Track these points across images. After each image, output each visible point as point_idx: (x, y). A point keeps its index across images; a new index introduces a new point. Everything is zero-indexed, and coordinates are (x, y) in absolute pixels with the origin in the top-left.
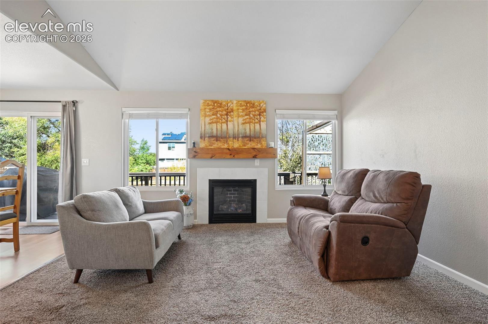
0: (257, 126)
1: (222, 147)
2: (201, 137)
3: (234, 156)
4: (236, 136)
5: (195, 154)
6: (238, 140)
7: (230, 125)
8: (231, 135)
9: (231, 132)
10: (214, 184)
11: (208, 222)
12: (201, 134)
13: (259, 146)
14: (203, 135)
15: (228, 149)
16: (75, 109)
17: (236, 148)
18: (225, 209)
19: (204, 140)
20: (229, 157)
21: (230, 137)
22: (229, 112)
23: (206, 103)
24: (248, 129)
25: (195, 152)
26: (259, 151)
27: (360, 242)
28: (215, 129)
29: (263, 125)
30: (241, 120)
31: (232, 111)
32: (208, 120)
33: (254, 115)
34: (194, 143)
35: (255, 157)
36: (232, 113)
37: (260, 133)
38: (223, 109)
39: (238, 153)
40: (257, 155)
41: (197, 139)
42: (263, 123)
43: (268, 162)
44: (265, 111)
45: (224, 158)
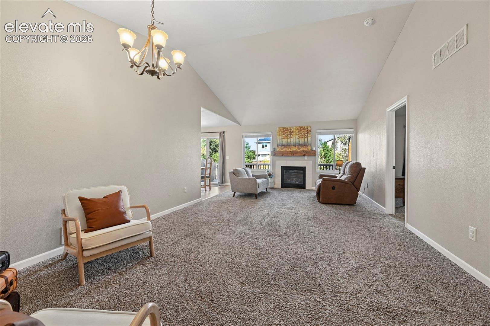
0: (306, 139)
1: (288, 150)
2: (277, 146)
3: (293, 155)
4: (295, 144)
5: (275, 154)
6: (296, 147)
7: (292, 139)
8: (292, 144)
9: (292, 143)
10: (283, 168)
11: (280, 187)
12: (277, 144)
13: (307, 150)
14: (278, 145)
15: (291, 151)
16: (224, 135)
17: (295, 151)
18: (289, 181)
19: (279, 147)
20: (291, 155)
21: (291, 145)
22: (291, 133)
23: (280, 129)
24: (301, 141)
25: (275, 153)
26: (306, 152)
28: (284, 141)
29: (309, 139)
30: (297, 136)
31: (293, 132)
32: (280, 137)
33: (304, 134)
34: (274, 149)
35: (304, 155)
36: (293, 133)
37: (307, 143)
38: (288, 131)
39: (295, 153)
41: (276, 146)
42: (309, 138)
43: (313, 158)
44: (310, 131)
45: (289, 156)
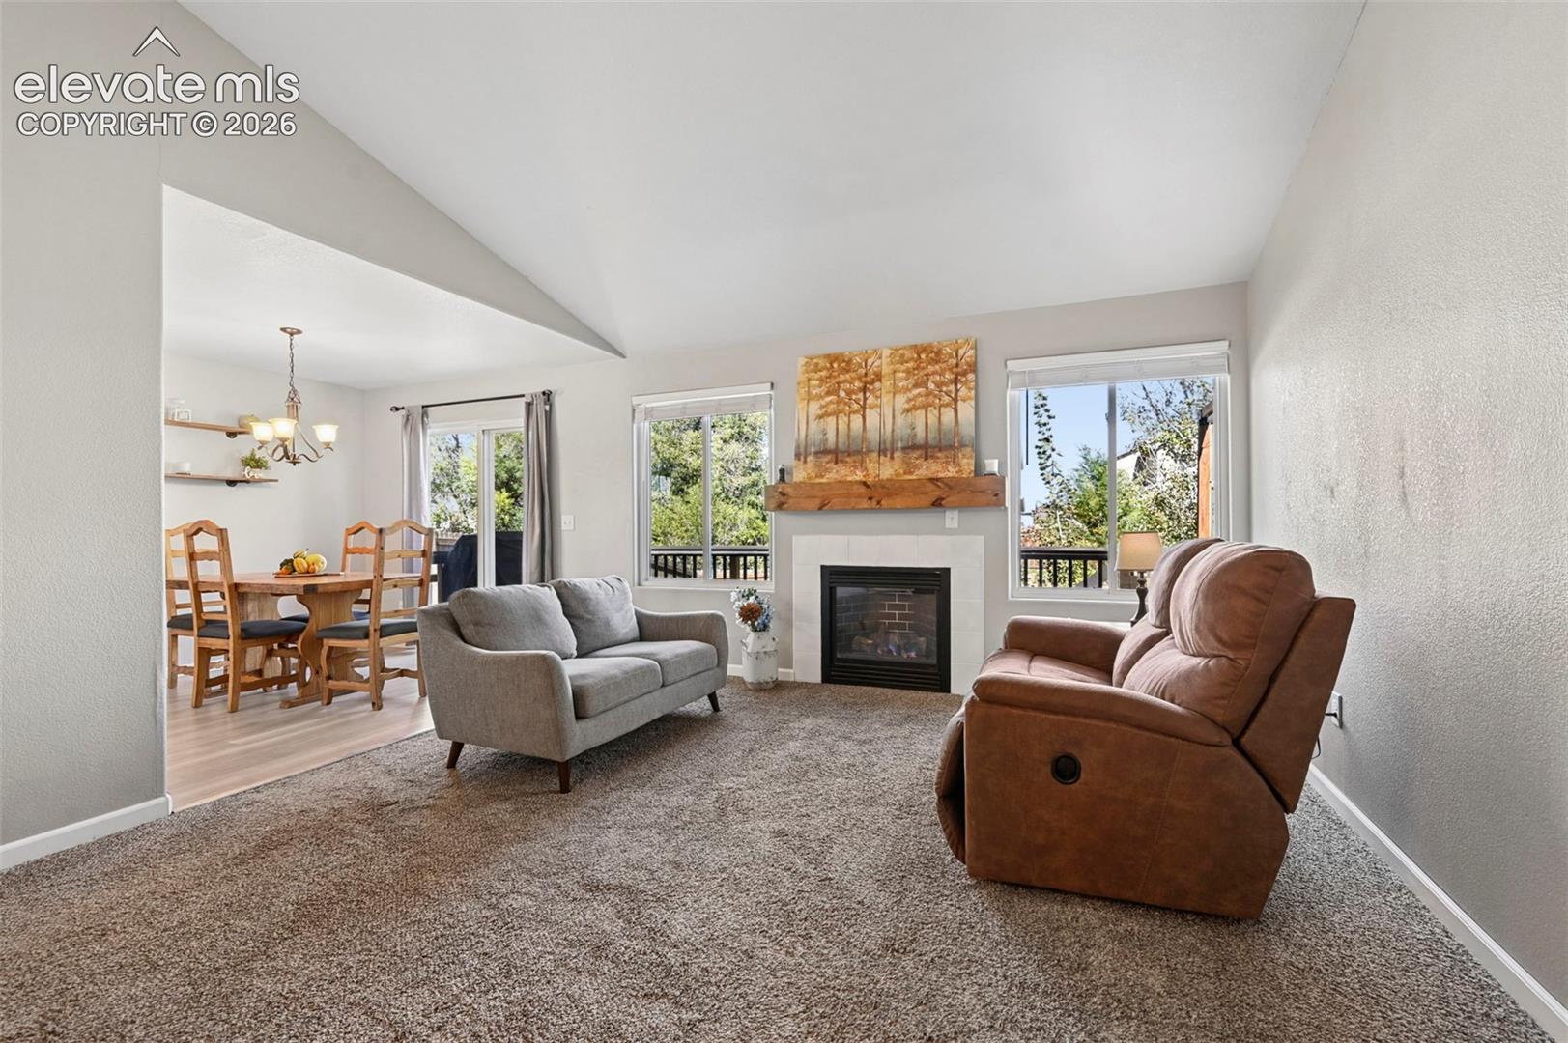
0: (948, 415)
1: (849, 479)
2: (798, 456)
3: (879, 503)
4: (888, 446)
5: (782, 499)
6: (892, 458)
7: (872, 416)
8: (875, 445)
9: (873, 436)
10: (833, 577)
11: (818, 679)
12: (798, 447)
13: (951, 472)
14: (802, 450)
15: (864, 483)
16: (548, 409)
17: (888, 480)
18: (866, 648)
19: (805, 462)
20: (865, 504)
21: (869, 451)
22: (869, 382)
23: (812, 366)
24: (920, 424)
25: (782, 494)
26: (950, 485)
27: (1048, 769)
28: (832, 430)
29: (966, 411)
30: (901, 401)
31: (879, 377)
32: (814, 408)
33: (939, 385)
34: (782, 472)
35: (938, 504)
36: (877, 385)
37: (956, 434)
38: (853, 374)
39: (889, 495)
40: (943, 499)
41: (789, 460)
42: (966, 404)
43: (987, 518)
44: (973, 367)
45: (854, 510)
